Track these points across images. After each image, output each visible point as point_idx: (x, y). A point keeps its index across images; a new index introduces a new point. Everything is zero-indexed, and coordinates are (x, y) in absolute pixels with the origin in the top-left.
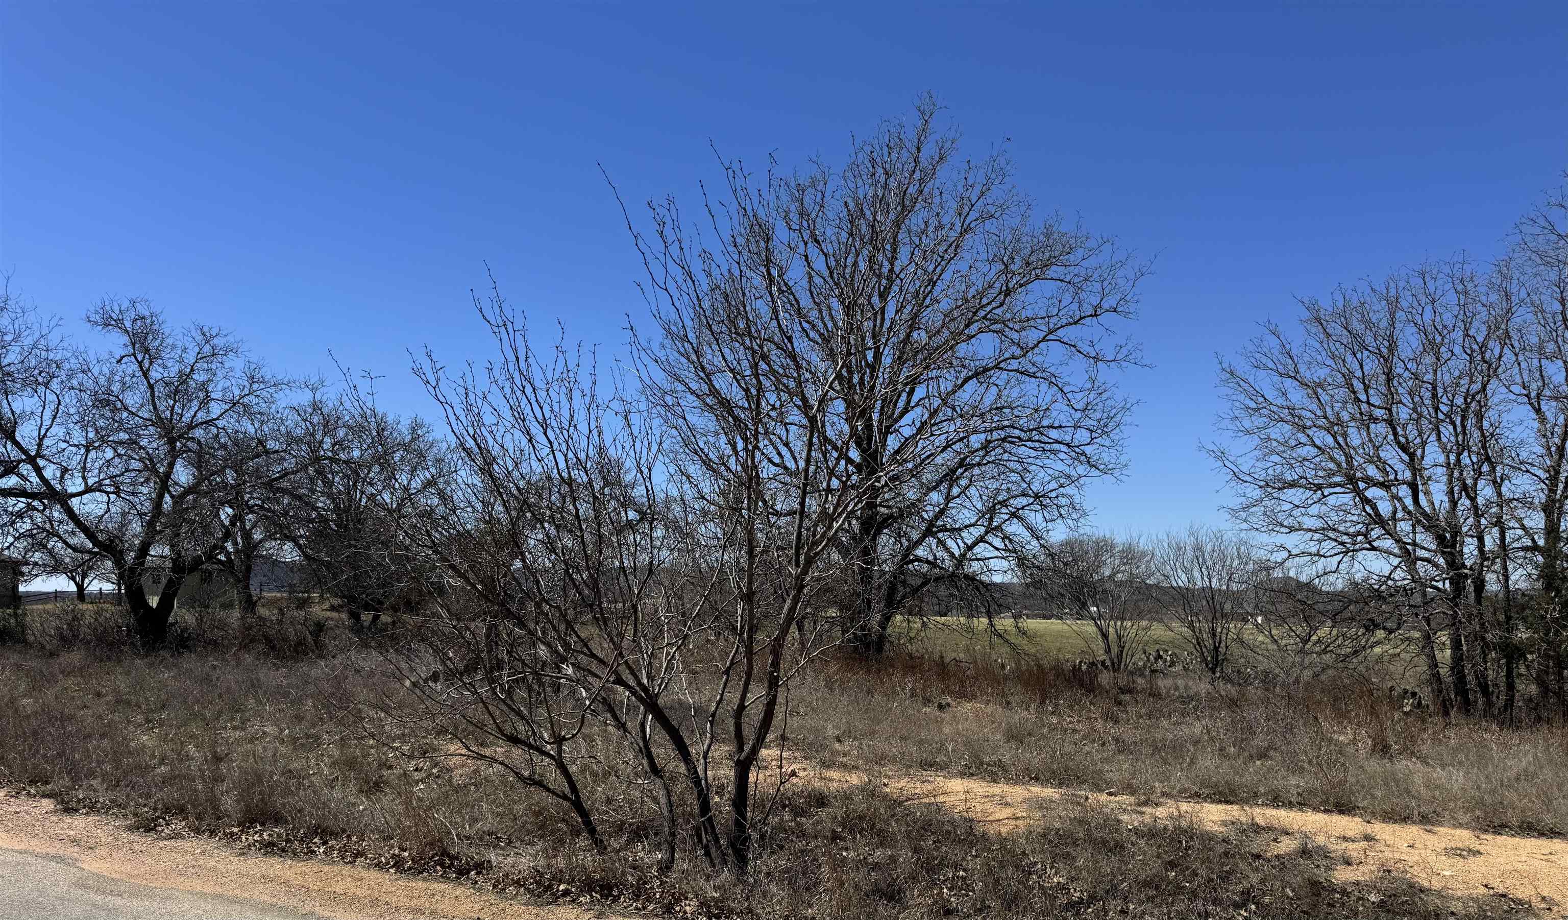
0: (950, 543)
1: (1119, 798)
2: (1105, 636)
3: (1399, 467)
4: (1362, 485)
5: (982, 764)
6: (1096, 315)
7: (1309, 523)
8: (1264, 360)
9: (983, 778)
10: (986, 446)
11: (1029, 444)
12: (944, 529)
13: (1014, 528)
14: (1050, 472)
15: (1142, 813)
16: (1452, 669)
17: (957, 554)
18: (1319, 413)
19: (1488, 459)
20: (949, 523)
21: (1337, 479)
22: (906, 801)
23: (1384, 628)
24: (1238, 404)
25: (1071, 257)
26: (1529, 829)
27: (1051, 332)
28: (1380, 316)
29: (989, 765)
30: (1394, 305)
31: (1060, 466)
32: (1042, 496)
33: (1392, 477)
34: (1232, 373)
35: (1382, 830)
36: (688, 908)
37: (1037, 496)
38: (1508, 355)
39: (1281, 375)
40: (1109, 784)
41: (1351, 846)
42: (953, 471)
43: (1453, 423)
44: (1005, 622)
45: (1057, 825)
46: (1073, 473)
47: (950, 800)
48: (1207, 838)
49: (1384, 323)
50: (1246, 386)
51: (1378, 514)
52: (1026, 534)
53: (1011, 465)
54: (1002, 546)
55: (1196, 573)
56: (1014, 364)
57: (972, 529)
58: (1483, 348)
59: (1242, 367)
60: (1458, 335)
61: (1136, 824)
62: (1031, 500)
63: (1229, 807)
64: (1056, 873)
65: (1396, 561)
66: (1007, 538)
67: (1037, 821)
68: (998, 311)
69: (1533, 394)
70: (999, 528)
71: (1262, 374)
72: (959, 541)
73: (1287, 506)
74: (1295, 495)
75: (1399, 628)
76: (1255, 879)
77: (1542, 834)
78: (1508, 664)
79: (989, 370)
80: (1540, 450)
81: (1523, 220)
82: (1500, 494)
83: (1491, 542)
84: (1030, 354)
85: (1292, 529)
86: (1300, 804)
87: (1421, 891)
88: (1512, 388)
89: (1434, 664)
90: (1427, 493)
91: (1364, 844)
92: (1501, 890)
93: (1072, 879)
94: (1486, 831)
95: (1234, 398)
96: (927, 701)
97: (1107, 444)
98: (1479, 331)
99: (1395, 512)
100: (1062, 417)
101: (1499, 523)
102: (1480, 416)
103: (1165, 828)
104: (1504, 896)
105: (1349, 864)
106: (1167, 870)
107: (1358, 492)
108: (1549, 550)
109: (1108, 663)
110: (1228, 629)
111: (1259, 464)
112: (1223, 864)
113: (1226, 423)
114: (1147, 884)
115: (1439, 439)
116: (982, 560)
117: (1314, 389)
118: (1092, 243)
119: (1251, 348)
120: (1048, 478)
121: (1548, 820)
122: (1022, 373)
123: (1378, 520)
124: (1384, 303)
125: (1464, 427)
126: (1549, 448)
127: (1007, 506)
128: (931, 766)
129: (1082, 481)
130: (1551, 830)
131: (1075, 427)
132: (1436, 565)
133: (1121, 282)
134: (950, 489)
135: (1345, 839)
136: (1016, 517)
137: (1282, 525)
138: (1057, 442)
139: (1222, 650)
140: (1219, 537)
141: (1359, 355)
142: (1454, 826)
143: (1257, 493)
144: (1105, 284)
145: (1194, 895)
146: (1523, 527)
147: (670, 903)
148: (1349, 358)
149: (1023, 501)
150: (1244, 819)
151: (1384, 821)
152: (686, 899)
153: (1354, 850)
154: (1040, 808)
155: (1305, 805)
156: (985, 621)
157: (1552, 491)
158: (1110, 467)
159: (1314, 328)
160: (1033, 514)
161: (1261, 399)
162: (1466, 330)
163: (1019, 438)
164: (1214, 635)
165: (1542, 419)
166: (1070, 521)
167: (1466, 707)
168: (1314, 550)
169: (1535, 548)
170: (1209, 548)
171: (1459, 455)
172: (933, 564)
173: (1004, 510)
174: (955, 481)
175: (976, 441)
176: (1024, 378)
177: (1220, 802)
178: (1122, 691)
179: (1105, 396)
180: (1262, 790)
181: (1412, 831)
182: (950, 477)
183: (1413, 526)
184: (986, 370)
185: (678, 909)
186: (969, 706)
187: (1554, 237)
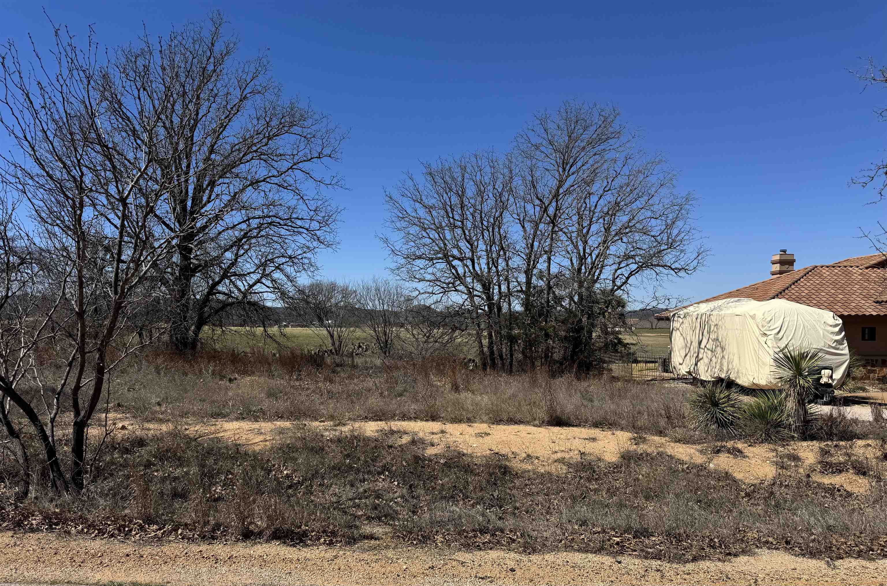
0: (239, 283)
1: (326, 423)
2: (332, 336)
3: (467, 251)
4: (451, 259)
5: (250, 412)
6: (320, 158)
7: (428, 277)
8: (406, 192)
9: (250, 420)
10: (260, 227)
11: (285, 227)
12: (235, 274)
13: (277, 275)
14: (298, 244)
15: (335, 430)
16: (488, 348)
17: (243, 289)
18: (432, 222)
19: (502, 248)
20: (238, 270)
21: (440, 255)
22: (199, 438)
23: (460, 329)
24: (393, 214)
25: (306, 123)
26: (512, 421)
27: (295, 164)
28: (458, 175)
29: (254, 412)
30: (464, 169)
31: (303, 241)
32: (294, 258)
33: (463, 255)
34: (391, 198)
35: (449, 427)
36: (34, 522)
37: (290, 257)
38: (512, 200)
39: (414, 201)
40: (322, 416)
41: (435, 436)
42: (240, 240)
43: (488, 231)
44: (274, 330)
45: (288, 442)
46: (311, 246)
47: (227, 434)
48: (367, 440)
49: (460, 179)
50: (398, 205)
51: (458, 274)
52: (285, 279)
53: (275, 239)
54: (271, 285)
55: (377, 302)
56: (275, 180)
57: (252, 275)
58: (501, 195)
59: (396, 195)
60: (490, 188)
61: (331, 436)
62: (288, 260)
63: (379, 423)
64: (286, 469)
65: (467, 296)
66: (275, 281)
67: (278, 440)
68: (264, 148)
69: (521, 219)
70: (269, 275)
71: (405, 199)
72: (244, 282)
73: (417, 268)
74: (421, 263)
75: (466, 329)
76: (389, 459)
77: (516, 423)
78: (511, 345)
79: (260, 182)
80: (524, 246)
81: (518, 135)
82: (507, 265)
83: (504, 288)
84: (283, 175)
85: (420, 280)
86: (415, 418)
87: (463, 455)
88: (513, 215)
89: (481, 346)
90: (479, 264)
91: (441, 435)
92: (497, 451)
93: (295, 471)
94: (494, 423)
95: (392, 211)
96: (222, 378)
97: (328, 230)
98: (499, 186)
99: (465, 273)
100: (303, 213)
101: (507, 279)
102: (499, 228)
103: (347, 437)
104: (497, 453)
105: (433, 446)
106: (345, 459)
107: (449, 263)
108: (526, 292)
109: (334, 351)
110: (392, 331)
111: (403, 246)
112: (374, 453)
113: (388, 224)
114: (334, 468)
115: (483, 238)
116: (258, 293)
117: (429, 209)
118: (316, 117)
119: (400, 185)
120: (296, 248)
121: (518, 416)
122: (279, 186)
123: (457, 277)
124: (459, 168)
125: (493, 232)
126: (527, 245)
127: (273, 262)
128: (219, 415)
129: (316, 250)
130: (520, 421)
131: (311, 220)
132: (483, 299)
133: (333, 141)
134: (238, 250)
135: (433, 433)
136: (279, 269)
137: (415, 278)
138: (301, 227)
139: (389, 342)
140: (387, 283)
141: (449, 194)
142: (481, 423)
143: (403, 261)
144: (324, 140)
145: (358, 470)
146: (517, 282)
147: (20, 520)
148: (445, 195)
149: (284, 260)
150: (386, 428)
151: (451, 423)
152: (33, 515)
153: (436, 439)
154: (280, 433)
155: (417, 418)
156: (262, 329)
157: (529, 265)
158: (330, 243)
159: (429, 178)
160: (289, 268)
161: (405, 213)
162: (494, 186)
163: (279, 223)
164: (385, 335)
165: (525, 231)
166: (309, 273)
167: (494, 366)
168: (430, 290)
169: (521, 291)
170: (383, 289)
171: (491, 246)
172: (229, 295)
173: (272, 265)
174: (241, 246)
175: (254, 223)
176: (281, 188)
177: (377, 420)
178: (337, 365)
179: (326, 204)
180: (397, 412)
181: (463, 427)
182: (238, 243)
183: (473, 279)
184: (258, 182)
185: (26, 523)
186: (248, 378)
187: (530, 145)
